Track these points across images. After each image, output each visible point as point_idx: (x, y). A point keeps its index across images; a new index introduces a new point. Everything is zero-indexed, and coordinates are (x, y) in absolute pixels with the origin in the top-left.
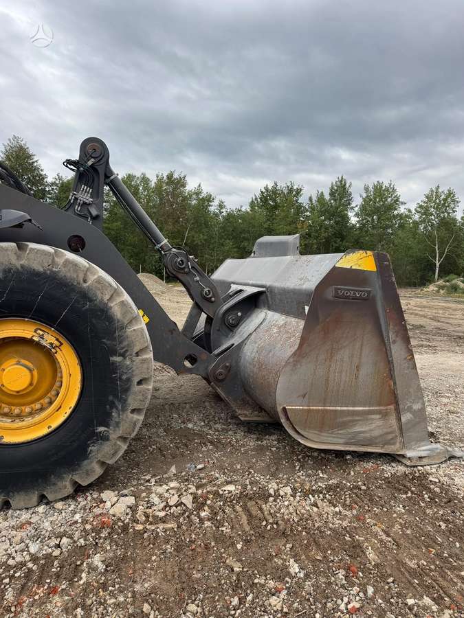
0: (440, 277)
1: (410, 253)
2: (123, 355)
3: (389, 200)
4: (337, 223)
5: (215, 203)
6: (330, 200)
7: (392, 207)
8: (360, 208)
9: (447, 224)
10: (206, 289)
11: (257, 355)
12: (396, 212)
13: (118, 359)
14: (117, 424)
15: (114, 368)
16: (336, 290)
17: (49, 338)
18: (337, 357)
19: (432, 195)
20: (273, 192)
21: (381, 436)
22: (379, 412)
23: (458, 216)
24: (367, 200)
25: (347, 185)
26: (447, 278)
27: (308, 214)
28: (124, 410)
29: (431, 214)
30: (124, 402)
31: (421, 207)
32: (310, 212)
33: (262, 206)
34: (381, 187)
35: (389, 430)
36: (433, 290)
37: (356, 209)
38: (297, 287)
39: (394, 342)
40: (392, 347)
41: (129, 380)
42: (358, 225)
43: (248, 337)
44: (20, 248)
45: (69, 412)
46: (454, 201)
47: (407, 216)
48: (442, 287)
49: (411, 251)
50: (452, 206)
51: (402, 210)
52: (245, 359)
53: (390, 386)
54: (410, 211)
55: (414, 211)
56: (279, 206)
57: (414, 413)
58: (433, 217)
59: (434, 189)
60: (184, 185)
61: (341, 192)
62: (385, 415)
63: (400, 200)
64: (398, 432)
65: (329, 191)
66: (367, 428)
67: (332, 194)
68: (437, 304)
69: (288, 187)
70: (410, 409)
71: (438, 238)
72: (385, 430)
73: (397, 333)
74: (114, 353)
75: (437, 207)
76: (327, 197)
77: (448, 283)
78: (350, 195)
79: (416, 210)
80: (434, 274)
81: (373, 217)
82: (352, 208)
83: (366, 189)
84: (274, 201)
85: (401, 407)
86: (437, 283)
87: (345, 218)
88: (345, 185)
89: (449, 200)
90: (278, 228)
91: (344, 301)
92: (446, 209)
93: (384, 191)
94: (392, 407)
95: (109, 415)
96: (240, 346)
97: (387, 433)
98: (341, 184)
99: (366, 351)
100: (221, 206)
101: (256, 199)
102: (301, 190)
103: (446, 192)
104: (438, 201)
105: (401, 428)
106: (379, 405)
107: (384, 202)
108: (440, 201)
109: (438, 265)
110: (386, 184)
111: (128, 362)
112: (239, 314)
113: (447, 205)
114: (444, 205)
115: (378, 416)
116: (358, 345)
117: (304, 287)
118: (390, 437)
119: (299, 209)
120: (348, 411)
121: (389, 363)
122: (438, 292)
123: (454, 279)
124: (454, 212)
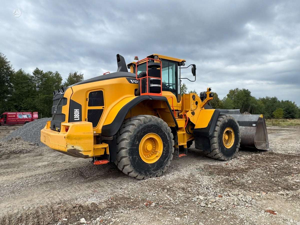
17: (232, 130)
38: (250, 121)
45: (233, 143)
66: (263, 145)
97: (265, 146)
106: (264, 141)
115: (264, 143)
120: (261, 142)
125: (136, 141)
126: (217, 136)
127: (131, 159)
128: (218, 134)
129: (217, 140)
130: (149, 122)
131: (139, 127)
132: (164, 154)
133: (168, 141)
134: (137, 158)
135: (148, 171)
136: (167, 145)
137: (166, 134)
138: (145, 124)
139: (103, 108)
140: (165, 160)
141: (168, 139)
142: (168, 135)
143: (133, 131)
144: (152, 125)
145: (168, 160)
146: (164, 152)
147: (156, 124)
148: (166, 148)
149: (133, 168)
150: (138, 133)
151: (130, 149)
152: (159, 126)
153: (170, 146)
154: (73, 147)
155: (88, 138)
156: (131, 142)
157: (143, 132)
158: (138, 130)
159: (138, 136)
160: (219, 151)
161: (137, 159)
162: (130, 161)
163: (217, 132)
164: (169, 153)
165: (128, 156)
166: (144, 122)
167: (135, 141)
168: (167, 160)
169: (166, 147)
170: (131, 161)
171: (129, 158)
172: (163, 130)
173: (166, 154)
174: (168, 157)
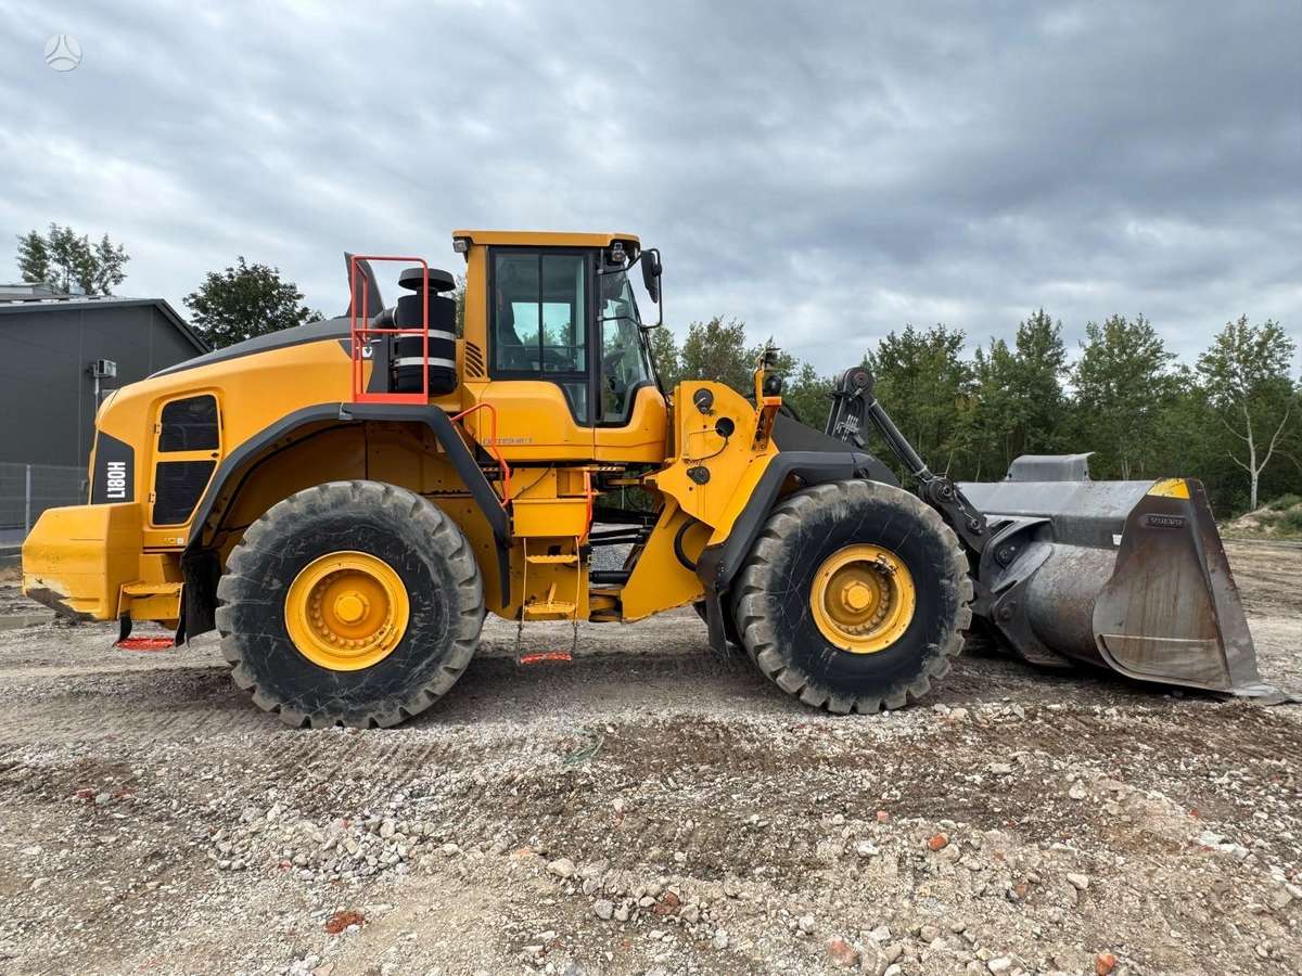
0: (1262, 499)
1: (1191, 451)
2: (950, 578)
3: (1141, 350)
4: (1035, 398)
5: (798, 370)
6: (1019, 355)
7: (1146, 364)
8: (1079, 367)
9: (1272, 392)
10: (973, 521)
11: (1055, 589)
12: (1156, 374)
13: (946, 582)
14: (946, 642)
15: (942, 590)
16: (1149, 518)
17: (890, 562)
18: (1155, 586)
19: (1231, 336)
20: (905, 344)
21: (1204, 671)
22: (1202, 645)
23: (1294, 376)
24: (1094, 353)
25: (1053, 327)
26: (1279, 502)
27: (976, 382)
28: (951, 629)
29: (1234, 374)
30: (952, 621)
31: (1209, 360)
32: (980, 379)
33: (885, 370)
34: (1122, 327)
35: (1212, 665)
36: (1249, 527)
37: (1073, 371)
38: (1101, 516)
39: (1213, 571)
40: (1212, 576)
41: (955, 602)
42: (1078, 401)
43: (1034, 573)
44: (840, 486)
45: (904, 629)
46: (1281, 345)
47: (1180, 380)
48: (1270, 521)
49: (1195, 448)
50: (1279, 355)
51: (1169, 369)
52: (1035, 595)
53: (1210, 617)
54: (1185, 369)
55: (1194, 370)
56: (918, 370)
57: (1239, 648)
58: (1237, 380)
59: (1235, 324)
60: (738, 341)
61: (1040, 338)
62: (1208, 648)
63: (1164, 350)
64: (1222, 669)
65: (1015, 338)
66: (1188, 662)
67: (1023, 343)
68: (1257, 552)
69: (934, 334)
70: (1235, 644)
71: (1252, 421)
72: (1208, 665)
73: (1216, 562)
74: (943, 576)
75: (1245, 361)
76: (1013, 350)
77: (1280, 513)
78: (1060, 344)
79: (1199, 368)
80: (1249, 494)
81: (1108, 384)
82: (1065, 370)
83: (1092, 331)
84: (909, 359)
85: (1225, 640)
86: (1255, 513)
87: (1052, 390)
88: (1048, 325)
89: (1271, 344)
90: (918, 410)
91: (1157, 529)
92: (1265, 363)
93: (1128, 333)
94: (1215, 640)
95: (939, 633)
96: (1026, 582)
97: (1210, 669)
98: (1040, 324)
99: (1183, 580)
100: (808, 374)
101: (872, 359)
102: (960, 338)
103: (1262, 329)
104: (1245, 347)
105: (1226, 664)
106: (1201, 637)
107: (1130, 355)
108: (1251, 348)
109: (1255, 475)
110: (1131, 321)
111: (954, 585)
112: (1013, 548)
113: (1266, 354)
114: (1259, 354)
115: (1198, 650)
116: (1174, 574)
117: (1113, 514)
118: (1214, 673)
119: (958, 373)
120: (1167, 642)
121: (1209, 593)
122: (1260, 529)
123: (1293, 504)
124: (1283, 367)
125: (271, 580)
126: (764, 584)
127: (247, 644)
128: (768, 577)
129: (762, 603)
130: (334, 506)
131: (286, 524)
132: (413, 641)
133: (435, 586)
134: (275, 644)
135: (323, 698)
136: (428, 606)
137: (425, 559)
138: (314, 517)
139: (215, 455)
140: (417, 665)
141: (435, 578)
142: (436, 565)
143: (257, 540)
144: (347, 522)
145: (431, 668)
146: (414, 632)
147: (367, 513)
148: (423, 615)
149: (255, 676)
150: (279, 546)
151: (239, 608)
152: (387, 526)
153: (446, 610)
154: (40, 582)
155: (85, 555)
156: (247, 579)
157: (302, 544)
158: (278, 536)
159: (280, 559)
160: (776, 658)
161: (273, 648)
162: (244, 649)
163: (767, 567)
164: (436, 639)
165: (234, 633)
166: (308, 507)
167: (267, 579)
168: (428, 665)
169: (425, 612)
170: (245, 652)
171: (238, 638)
172: (406, 542)
173: (422, 640)
174: (433, 656)
